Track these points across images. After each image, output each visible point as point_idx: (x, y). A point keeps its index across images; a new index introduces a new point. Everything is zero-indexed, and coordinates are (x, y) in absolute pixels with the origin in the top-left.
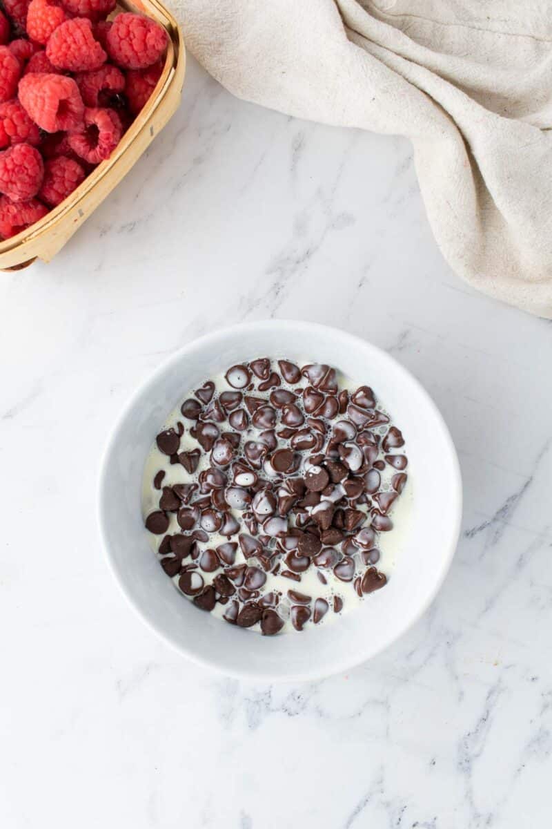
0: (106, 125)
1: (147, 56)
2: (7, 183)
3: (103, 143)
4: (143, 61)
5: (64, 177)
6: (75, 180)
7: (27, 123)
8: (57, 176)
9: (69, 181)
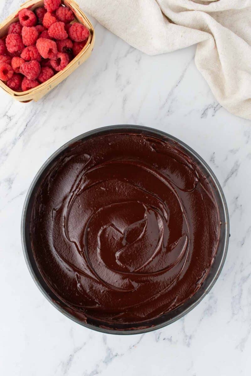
0: (64, 59)
1: (82, 38)
2: (27, 73)
3: (62, 65)
4: (80, 40)
5: (47, 74)
6: (50, 75)
7: (37, 54)
8: (44, 73)
9: (48, 75)
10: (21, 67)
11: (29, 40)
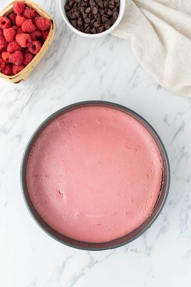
0: (38, 45)
1: (46, 27)
2: (15, 61)
3: (37, 49)
6: (31, 59)
7: (18, 46)
8: (26, 58)
9: (29, 59)
10: (9, 58)
11: (10, 37)
